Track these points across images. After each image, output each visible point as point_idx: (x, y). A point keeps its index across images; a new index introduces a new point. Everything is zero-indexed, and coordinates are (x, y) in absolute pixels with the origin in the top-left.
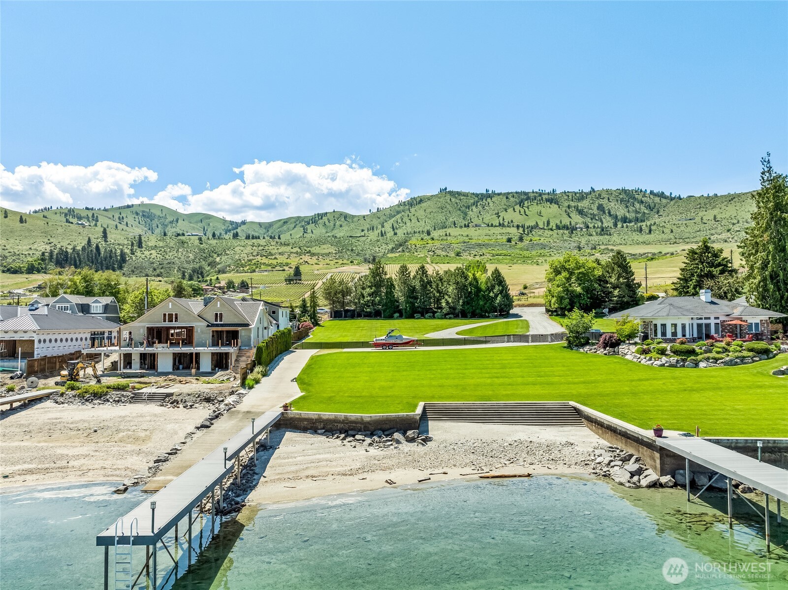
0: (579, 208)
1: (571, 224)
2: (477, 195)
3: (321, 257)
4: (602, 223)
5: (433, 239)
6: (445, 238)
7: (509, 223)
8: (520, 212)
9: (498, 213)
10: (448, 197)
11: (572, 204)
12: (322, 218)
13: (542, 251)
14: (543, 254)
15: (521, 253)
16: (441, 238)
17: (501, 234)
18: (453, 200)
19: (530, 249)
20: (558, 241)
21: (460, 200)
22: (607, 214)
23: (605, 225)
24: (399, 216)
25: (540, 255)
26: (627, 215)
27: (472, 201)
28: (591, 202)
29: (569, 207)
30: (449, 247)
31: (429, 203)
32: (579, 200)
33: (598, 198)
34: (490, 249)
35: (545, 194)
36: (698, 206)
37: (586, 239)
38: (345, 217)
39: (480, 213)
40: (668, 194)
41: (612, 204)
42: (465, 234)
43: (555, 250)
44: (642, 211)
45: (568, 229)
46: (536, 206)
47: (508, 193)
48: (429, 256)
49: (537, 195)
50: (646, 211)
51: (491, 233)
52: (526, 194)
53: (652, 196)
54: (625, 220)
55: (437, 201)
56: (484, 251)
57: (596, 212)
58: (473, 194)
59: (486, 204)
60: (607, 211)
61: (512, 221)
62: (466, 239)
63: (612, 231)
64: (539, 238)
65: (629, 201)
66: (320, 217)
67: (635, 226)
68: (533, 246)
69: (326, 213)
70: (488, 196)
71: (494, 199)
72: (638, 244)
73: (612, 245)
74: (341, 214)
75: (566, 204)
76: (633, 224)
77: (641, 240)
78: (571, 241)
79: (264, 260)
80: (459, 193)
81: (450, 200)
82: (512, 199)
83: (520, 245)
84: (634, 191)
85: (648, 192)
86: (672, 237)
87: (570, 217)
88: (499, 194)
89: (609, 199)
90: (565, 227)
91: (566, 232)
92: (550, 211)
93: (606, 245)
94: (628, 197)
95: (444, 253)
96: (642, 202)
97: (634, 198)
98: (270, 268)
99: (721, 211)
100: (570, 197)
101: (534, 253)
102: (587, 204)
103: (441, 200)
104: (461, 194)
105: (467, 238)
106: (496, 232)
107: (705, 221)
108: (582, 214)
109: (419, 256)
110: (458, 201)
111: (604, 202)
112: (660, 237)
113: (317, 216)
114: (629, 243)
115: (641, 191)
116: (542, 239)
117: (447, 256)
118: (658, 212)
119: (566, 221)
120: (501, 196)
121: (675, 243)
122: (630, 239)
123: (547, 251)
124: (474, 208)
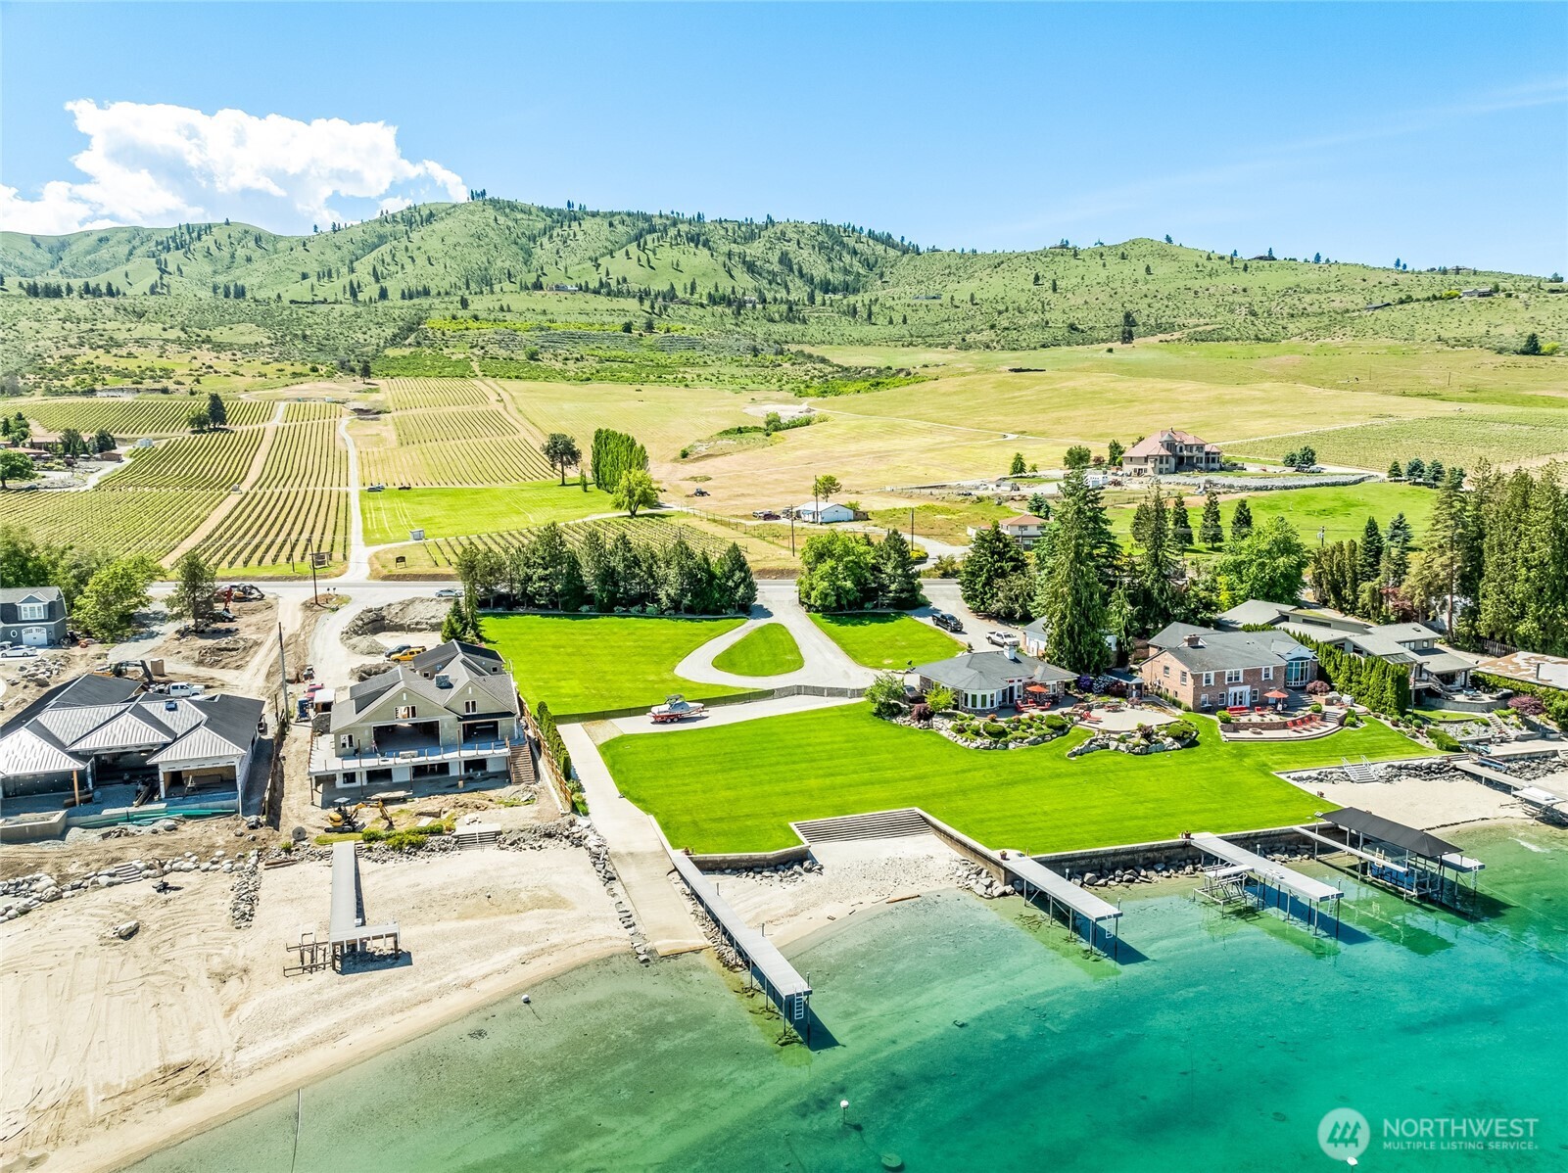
0: (747, 259)
1: (733, 292)
2: (550, 213)
3: (239, 355)
4: (788, 293)
5: (476, 318)
6: (501, 315)
7: (618, 283)
8: (639, 260)
9: (596, 259)
10: (490, 212)
11: (735, 248)
12: (199, 238)
13: (690, 354)
14: (691, 361)
15: (652, 355)
16: (492, 317)
17: (611, 312)
18: (501, 219)
19: (667, 348)
20: (716, 333)
21: (516, 221)
22: (796, 273)
23: (793, 297)
24: (385, 249)
25: (687, 363)
26: (830, 276)
27: (541, 225)
28: (768, 245)
29: (730, 255)
30: (513, 340)
31: (449, 221)
32: (745, 239)
33: (779, 239)
34: (592, 346)
35: (682, 222)
36: (947, 271)
37: (765, 329)
38: (258, 240)
39: (558, 253)
40: (897, 239)
41: (805, 253)
42: (539, 308)
43: (712, 353)
44: (855, 269)
45: (729, 304)
46: (669, 250)
47: (612, 214)
48: (475, 359)
49: (668, 222)
50: (861, 271)
51: (589, 308)
52: (647, 218)
53: (871, 242)
54: (827, 287)
55: (467, 220)
56: (581, 349)
57: (776, 267)
58: (542, 209)
59: (569, 235)
60: (795, 267)
61: (625, 280)
62: (543, 320)
63: (806, 312)
64: (682, 326)
65: (833, 250)
66: (195, 235)
67: (845, 302)
68: (671, 343)
69: (209, 227)
70: (571, 216)
71: (586, 225)
72: (851, 343)
73: (809, 343)
74: (246, 232)
75: (725, 249)
76: (839, 296)
77: (856, 335)
78: (738, 333)
79: (105, 360)
80: (512, 207)
81: (496, 220)
82: (620, 228)
83: (649, 339)
84: (842, 230)
85: (866, 232)
86: (906, 332)
87: (732, 276)
88: (594, 215)
89: (799, 243)
90: (726, 301)
91: (727, 310)
92: (696, 261)
93: (799, 343)
94: (832, 240)
95: (503, 353)
96: (855, 253)
97: (842, 242)
98: (127, 383)
99: (982, 284)
100: (730, 233)
101: (675, 356)
102: (760, 250)
103: (476, 218)
104: (516, 207)
105: (544, 318)
106: (599, 307)
107: (956, 303)
108: (753, 272)
109: (454, 358)
110: (511, 224)
111: (791, 247)
112: (887, 332)
113: (184, 230)
114: (836, 340)
115: (854, 230)
116: (688, 327)
117: (511, 359)
118: (882, 275)
119: (726, 286)
120: (598, 220)
121: (911, 344)
122: (839, 333)
123: (698, 354)
124: (545, 240)
